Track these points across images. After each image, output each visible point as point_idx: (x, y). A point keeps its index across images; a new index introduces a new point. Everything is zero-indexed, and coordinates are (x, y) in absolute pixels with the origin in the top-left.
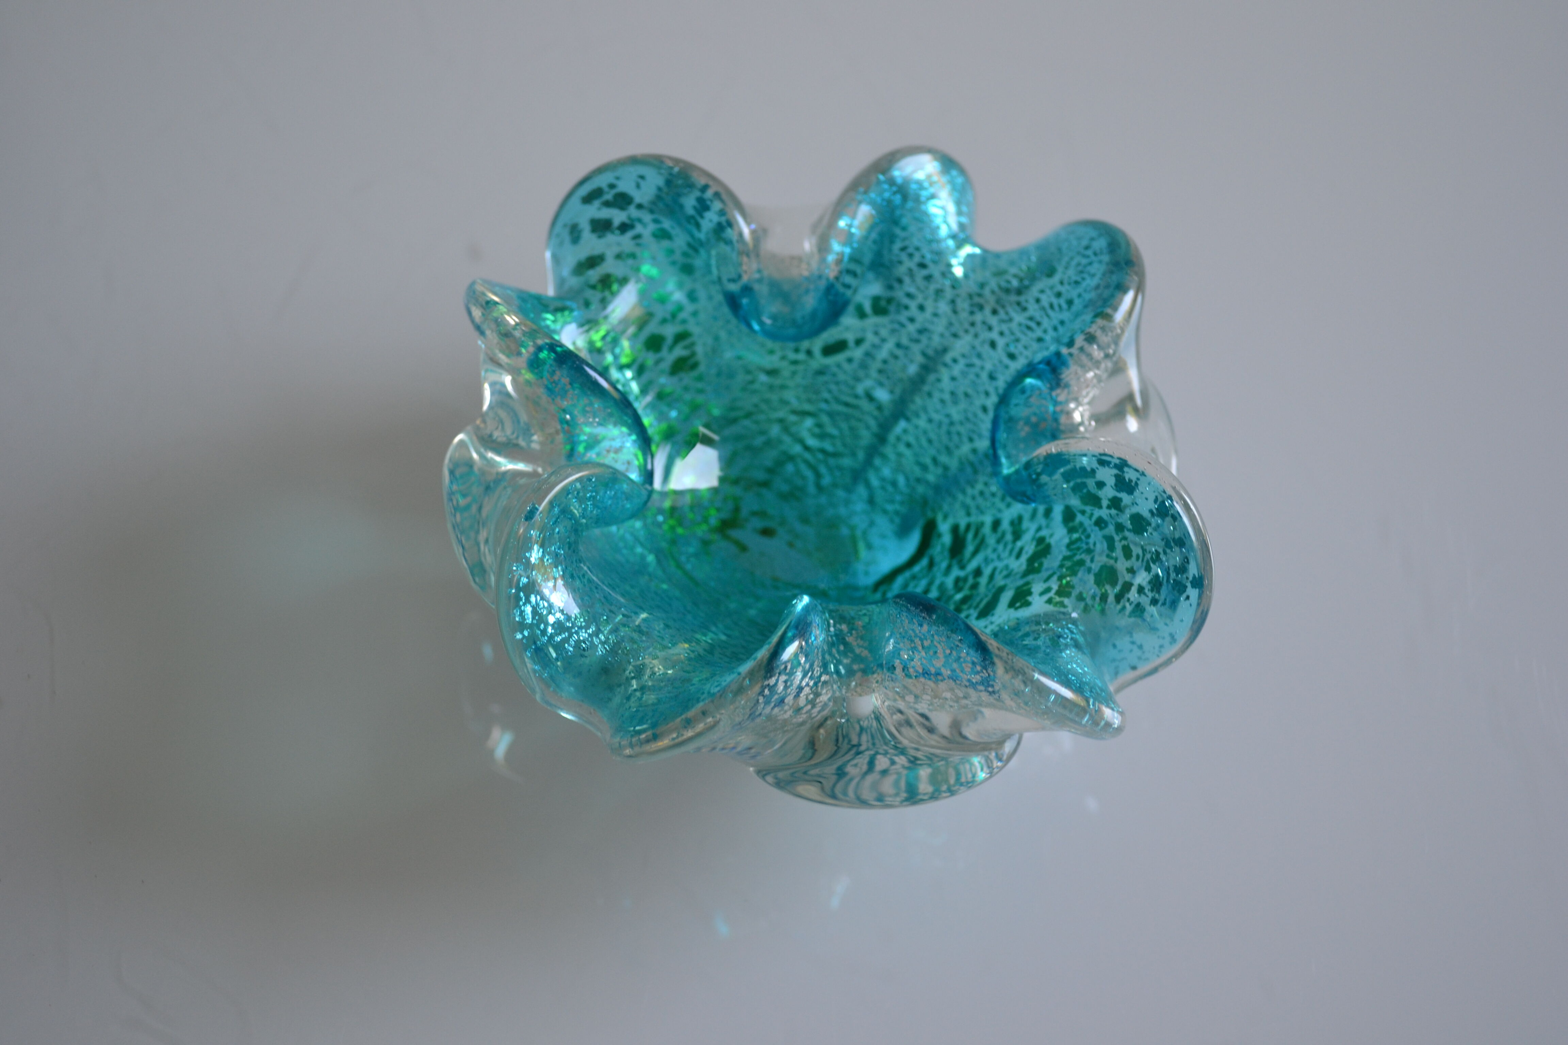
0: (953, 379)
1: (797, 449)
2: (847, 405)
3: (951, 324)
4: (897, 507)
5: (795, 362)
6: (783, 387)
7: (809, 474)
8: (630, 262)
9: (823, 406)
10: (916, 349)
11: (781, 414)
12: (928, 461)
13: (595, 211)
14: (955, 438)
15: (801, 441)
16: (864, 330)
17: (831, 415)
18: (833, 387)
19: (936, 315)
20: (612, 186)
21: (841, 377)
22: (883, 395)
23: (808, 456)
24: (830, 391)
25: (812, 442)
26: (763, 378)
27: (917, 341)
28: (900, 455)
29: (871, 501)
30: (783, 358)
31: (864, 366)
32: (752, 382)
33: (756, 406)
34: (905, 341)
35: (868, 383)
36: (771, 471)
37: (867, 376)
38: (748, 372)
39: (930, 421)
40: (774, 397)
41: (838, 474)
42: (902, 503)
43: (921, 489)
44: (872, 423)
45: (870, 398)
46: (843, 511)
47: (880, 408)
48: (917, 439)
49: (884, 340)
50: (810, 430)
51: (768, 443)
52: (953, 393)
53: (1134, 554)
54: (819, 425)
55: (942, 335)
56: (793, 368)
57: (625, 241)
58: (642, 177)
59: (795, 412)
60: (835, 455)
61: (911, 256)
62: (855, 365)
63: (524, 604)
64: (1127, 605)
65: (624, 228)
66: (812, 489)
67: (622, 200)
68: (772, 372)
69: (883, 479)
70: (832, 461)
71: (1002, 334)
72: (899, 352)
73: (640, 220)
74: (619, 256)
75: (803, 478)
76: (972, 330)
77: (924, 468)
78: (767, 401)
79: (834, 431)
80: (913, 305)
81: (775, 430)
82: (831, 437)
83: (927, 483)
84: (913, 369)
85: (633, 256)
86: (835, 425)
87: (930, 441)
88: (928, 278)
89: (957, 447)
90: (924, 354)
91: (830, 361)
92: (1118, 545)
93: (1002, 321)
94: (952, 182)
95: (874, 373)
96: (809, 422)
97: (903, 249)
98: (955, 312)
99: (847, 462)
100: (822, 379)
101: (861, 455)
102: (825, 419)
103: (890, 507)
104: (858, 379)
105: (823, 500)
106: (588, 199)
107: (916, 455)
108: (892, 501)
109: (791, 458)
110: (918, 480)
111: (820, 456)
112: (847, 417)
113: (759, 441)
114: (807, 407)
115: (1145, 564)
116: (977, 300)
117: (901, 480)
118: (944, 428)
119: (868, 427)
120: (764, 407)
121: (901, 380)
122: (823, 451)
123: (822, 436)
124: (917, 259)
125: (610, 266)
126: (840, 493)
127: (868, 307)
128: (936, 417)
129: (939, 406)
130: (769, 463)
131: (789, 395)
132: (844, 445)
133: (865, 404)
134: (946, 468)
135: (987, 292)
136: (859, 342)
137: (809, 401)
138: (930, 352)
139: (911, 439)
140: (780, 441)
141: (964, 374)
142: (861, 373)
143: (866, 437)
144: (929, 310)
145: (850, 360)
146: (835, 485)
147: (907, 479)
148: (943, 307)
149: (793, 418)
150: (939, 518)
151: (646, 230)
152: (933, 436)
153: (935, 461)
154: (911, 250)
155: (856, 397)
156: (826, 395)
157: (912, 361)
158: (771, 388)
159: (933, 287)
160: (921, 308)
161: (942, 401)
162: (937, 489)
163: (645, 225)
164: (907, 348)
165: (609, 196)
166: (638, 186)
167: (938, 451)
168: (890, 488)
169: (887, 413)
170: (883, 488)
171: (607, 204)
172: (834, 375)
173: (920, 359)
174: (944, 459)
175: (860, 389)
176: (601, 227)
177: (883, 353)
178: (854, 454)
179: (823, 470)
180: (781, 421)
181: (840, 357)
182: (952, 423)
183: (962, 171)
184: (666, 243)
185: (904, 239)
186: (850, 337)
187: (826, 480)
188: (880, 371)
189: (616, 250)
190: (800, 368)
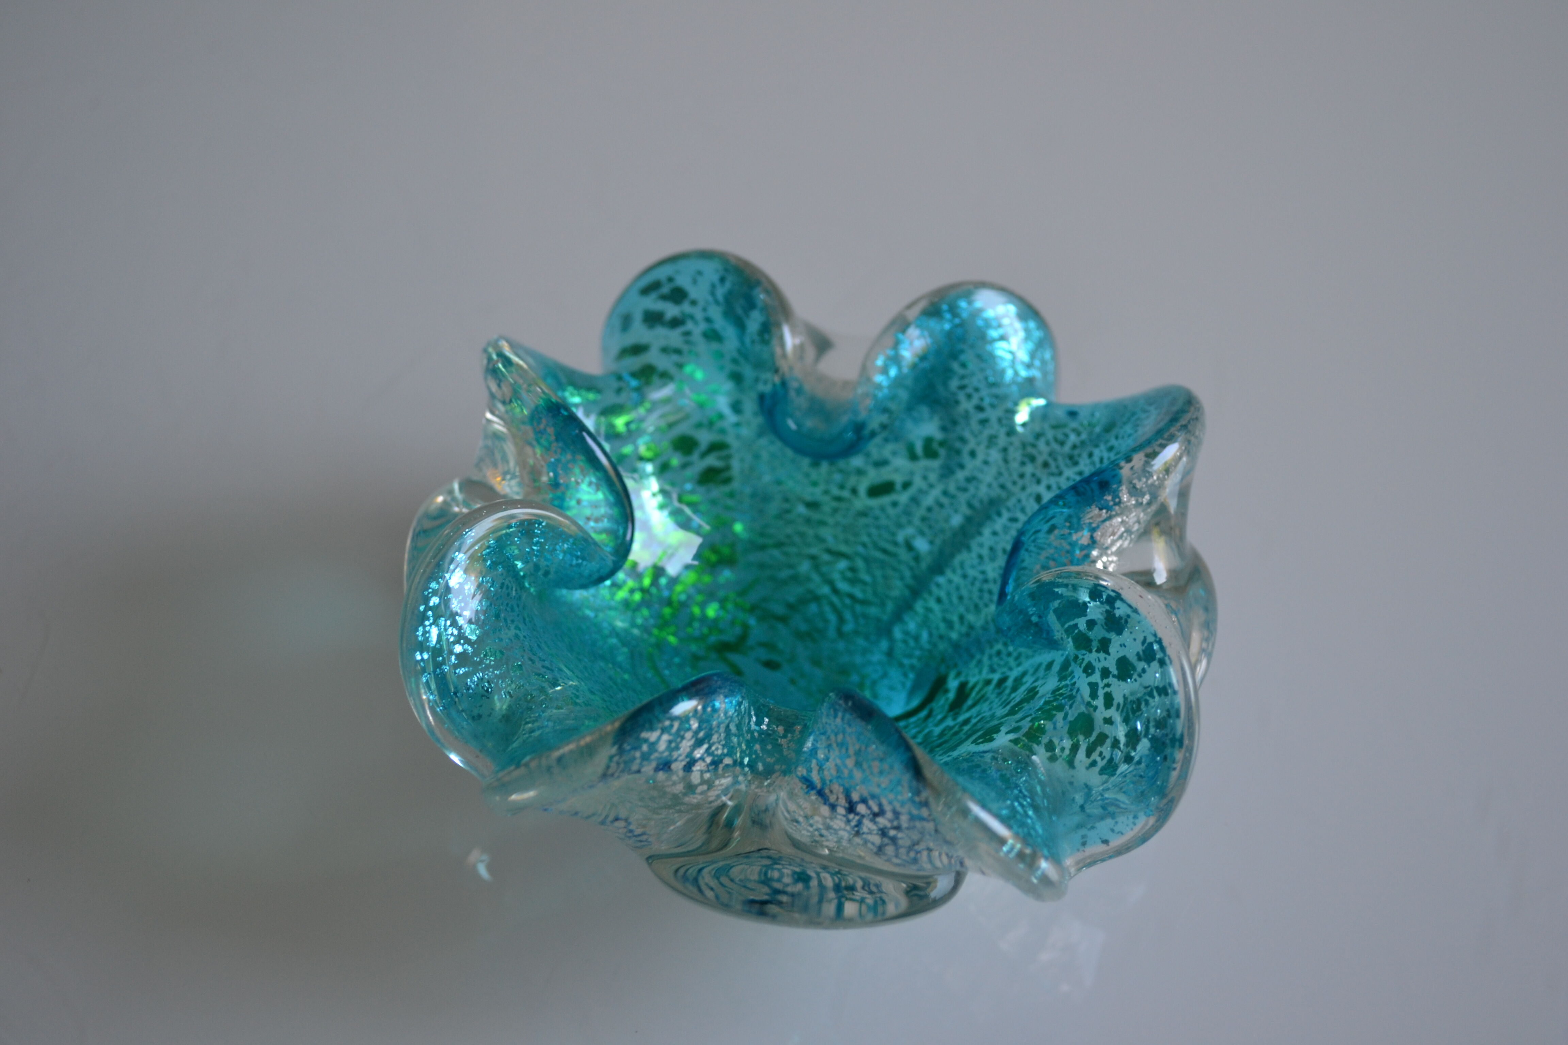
0: (995, 533)
1: (826, 590)
2: (885, 551)
3: (1000, 474)
4: (914, 661)
5: (839, 499)
6: (822, 523)
7: (832, 618)
8: (675, 358)
9: (860, 549)
10: (963, 498)
11: (814, 551)
12: (955, 618)
13: (652, 303)
14: (986, 596)
15: (831, 583)
16: (912, 473)
17: (867, 560)
18: (874, 531)
19: (986, 463)
20: (670, 280)
21: (884, 521)
22: (922, 545)
23: (835, 599)
24: (869, 535)
25: (843, 586)
26: (801, 509)
27: (965, 490)
28: (929, 610)
29: (890, 653)
30: (826, 492)
31: (907, 513)
32: (788, 511)
33: (789, 536)
34: (952, 488)
35: (910, 531)
36: (791, 607)
37: (910, 523)
38: (786, 500)
39: (965, 576)
40: (810, 532)
41: (862, 621)
42: (920, 659)
43: (942, 646)
44: (907, 574)
45: (909, 547)
46: (858, 659)
47: (917, 558)
48: (948, 594)
49: (931, 486)
50: (842, 573)
51: (795, 578)
52: (991, 549)
53: (1115, 703)
54: (853, 569)
55: (990, 486)
56: (835, 504)
57: (674, 337)
58: (700, 273)
59: (829, 551)
60: (864, 602)
61: (969, 396)
62: (899, 510)
63: (430, 625)
64: (1098, 759)
65: (675, 323)
66: (832, 633)
67: (678, 295)
68: (813, 505)
69: (906, 633)
70: (859, 608)
71: (1049, 488)
72: (945, 501)
73: (692, 317)
74: (665, 350)
75: (826, 621)
76: (1020, 483)
77: (950, 625)
78: (802, 535)
79: (867, 578)
80: (966, 450)
81: (805, 567)
82: (864, 583)
83: (950, 639)
84: (956, 520)
85: (678, 352)
86: (869, 571)
87: (961, 598)
88: (984, 422)
89: (986, 606)
90: (970, 505)
91: (875, 502)
92: (1101, 693)
93: (1053, 474)
94: (1027, 330)
95: (916, 521)
96: (842, 564)
97: (962, 387)
98: (1006, 461)
99: (873, 611)
100: (863, 521)
101: (890, 606)
102: (860, 564)
103: (906, 662)
104: (900, 526)
105: (841, 645)
106: (646, 291)
107: (944, 611)
108: (910, 656)
109: (817, 599)
110: (941, 637)
111: (848, 601)
112: (883, 565)
113: (785, 574)
114: (843, 548)
115: (1124, 714)
116: (1030, 450)
117: (925, 636)
118: (978, 584)
119: (902, 578)
120: (797, 539)
121: (942, 531)
122: (851, 596)
123: (853, 581)
124: (975, 401)
125: (653, 357)
126: (861, 642)
127: (919, 449)
128: (972, 573)
129: (976, 561)
130: (791, 599)
131: (826, 533)
132: (875, 594)
133: (904, 555)
134: (971, 627)
135: (1042, 444)
136: (906, 485)
137: (846, 542)
138: (976, 504)
139: (942, 594)
140: (808, 579)
141: (1006, 529)
142: (904, 520)
143: (898, 589)
144: (981, 457)
145: (895, 504)
146: (856, 633)
147: (931, 635)
148: (995, 455)
149: (826, 557)
150: (952, 675)
151: (697, 329)
152: (964, 592)
153: (961, 618)
154: (969, 390)
155: (896, 544)
156: (865, 539)
157: (956, 511)
158: (808, 521)
159: (987, 432)
160: (973, 454)
161: (980, 557)
162: (956, 646)
163: (696, 323)
164: (953, 497)
165: (665, 290)
166: (695, 282)
167: (968, 610)
168: (912, 643)
169: (924, 565)
170: (905, 642)
171: (664, 298)
172: (876, 518)
173: (965, 510)
174: (971, 618)
175: (900, 537)
176: (653, 319)
177: (928, 501)
178: (882, 605)
179: (848, 616)
180: (813, 558)
181: (886, 500)
182: (986, 581)
183: (1042, 324)
184: (715, 346)
185: (962, 377)
186: (898, 479)
187: (849, 627)
188: (924, 519)
189: (663, 343)
190: (843, 505)
